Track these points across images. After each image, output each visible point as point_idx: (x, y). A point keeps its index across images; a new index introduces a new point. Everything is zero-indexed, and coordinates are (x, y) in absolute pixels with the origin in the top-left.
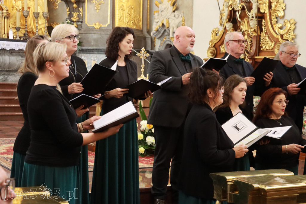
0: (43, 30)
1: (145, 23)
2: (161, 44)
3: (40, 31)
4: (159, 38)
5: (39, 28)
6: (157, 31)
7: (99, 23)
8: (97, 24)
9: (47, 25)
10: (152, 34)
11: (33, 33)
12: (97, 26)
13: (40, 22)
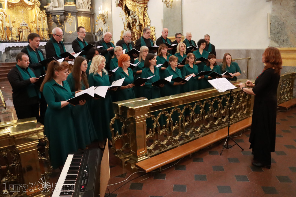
0: (47, 36)
1: (92, 29)
2: (100, 38)
3: (45, 37)
4: (99, 36)
5: (45, 35)
6: (98, 33)
7: (72, 31)
8: (71, 31)
9: (48, 34)
10: (95, 34)
11: (42, 38)
12: (71, 32)
13: (45, 33)
